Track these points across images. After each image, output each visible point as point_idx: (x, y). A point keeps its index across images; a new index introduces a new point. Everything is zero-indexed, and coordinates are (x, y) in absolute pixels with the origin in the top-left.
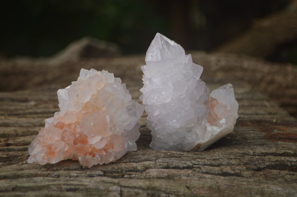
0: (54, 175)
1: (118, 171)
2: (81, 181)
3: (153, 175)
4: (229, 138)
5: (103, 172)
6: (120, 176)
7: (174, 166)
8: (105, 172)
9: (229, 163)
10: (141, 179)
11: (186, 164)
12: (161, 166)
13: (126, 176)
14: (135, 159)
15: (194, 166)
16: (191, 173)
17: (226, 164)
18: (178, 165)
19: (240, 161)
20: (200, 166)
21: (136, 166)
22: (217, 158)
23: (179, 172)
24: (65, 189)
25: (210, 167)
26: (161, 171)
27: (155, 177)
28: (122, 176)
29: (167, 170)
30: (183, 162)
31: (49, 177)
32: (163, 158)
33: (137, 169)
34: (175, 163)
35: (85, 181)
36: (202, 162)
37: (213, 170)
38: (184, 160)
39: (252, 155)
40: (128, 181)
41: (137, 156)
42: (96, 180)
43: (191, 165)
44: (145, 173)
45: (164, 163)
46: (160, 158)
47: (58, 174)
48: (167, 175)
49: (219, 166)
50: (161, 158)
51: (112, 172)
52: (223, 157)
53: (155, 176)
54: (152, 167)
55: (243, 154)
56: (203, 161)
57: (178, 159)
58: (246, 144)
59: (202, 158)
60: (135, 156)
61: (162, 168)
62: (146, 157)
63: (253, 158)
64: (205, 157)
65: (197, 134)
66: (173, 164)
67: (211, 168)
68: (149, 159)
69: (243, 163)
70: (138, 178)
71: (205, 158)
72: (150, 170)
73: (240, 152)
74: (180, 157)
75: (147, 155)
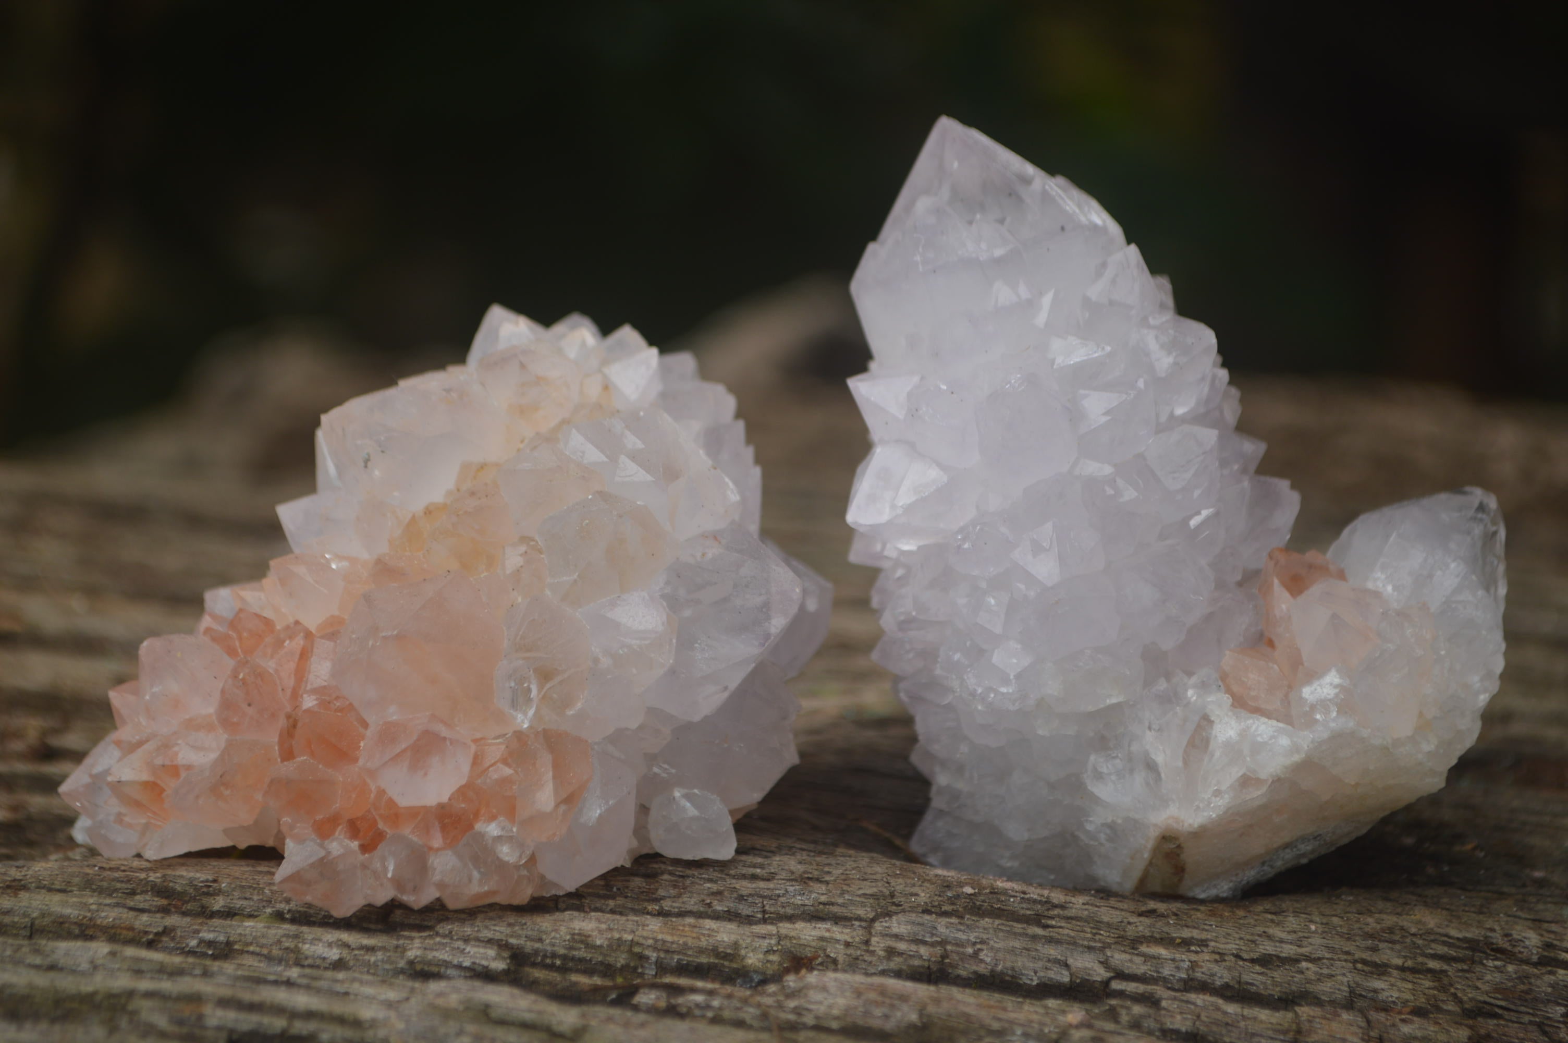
0: (202, 941)
1: (611, 960)
2: (347, 994)
3: (822, 1009)
4: (1409, 841)
5: (506, 954)
6: (614, 996)
7: (982, 969)
8: (519, 958)
9: (1359, 991)
10: (740, 1024)
11: (1067, 966)
12: (898, 959)
13: (646, 998)
14: (741, 898)
15: (1116, 985)
16: (1078, 1026)
17: (1342, 994)
18: (1013, 969)
19: (1443, 989)
20: (1159, 991)
21: (736, 945)
22: (1288, 950)
23: (1005, 1009)
24: (219, 1028)
25: (1220, 1002)
26: (883, 992)
27: (835, 1025)
28: (624, 998)
29: (922, 991)
30: (1053, 952)
31: (165, 949)
32: (926, 911)
33: (735, 965)
34: (992, 948)
35: (371, 999)
36: (1178, 968)
37: (1242, 1024)
38: (1058, 942)
39: (1535, 958)
40: (642, 1025)
41: (762, 884)
42: (440, 995)
43: (1100, 973)
44: (774, 994)
45: (925, 943)
46: (904, 911)
47: (222, 938)
48: (914, 1017)
49: (1286, 1002)
50: (913, 909)
51: (567, 964)
52: (1331, 949)
53: (837, 1018)
54: (835, 961)
55: (1473, 945)
56: (1185, 958)
57: (1018, 927)
58: (1506, 889)
59: (1186, 943)
60: (745, 883)
61: (898, 974)
62: (818, 894)
63: (1538, 977)
64: (1204, 936)
65: (1151, 766)
66: (982, 956)
67: (1232, 1008)
68: (835, 909)
69: (1459, 1001)
70: (717, 1020)
71: (1203, 943)
72: (812, 978)
73: (1454, 933)
74: (1037, 920)
75: (827, 883)
